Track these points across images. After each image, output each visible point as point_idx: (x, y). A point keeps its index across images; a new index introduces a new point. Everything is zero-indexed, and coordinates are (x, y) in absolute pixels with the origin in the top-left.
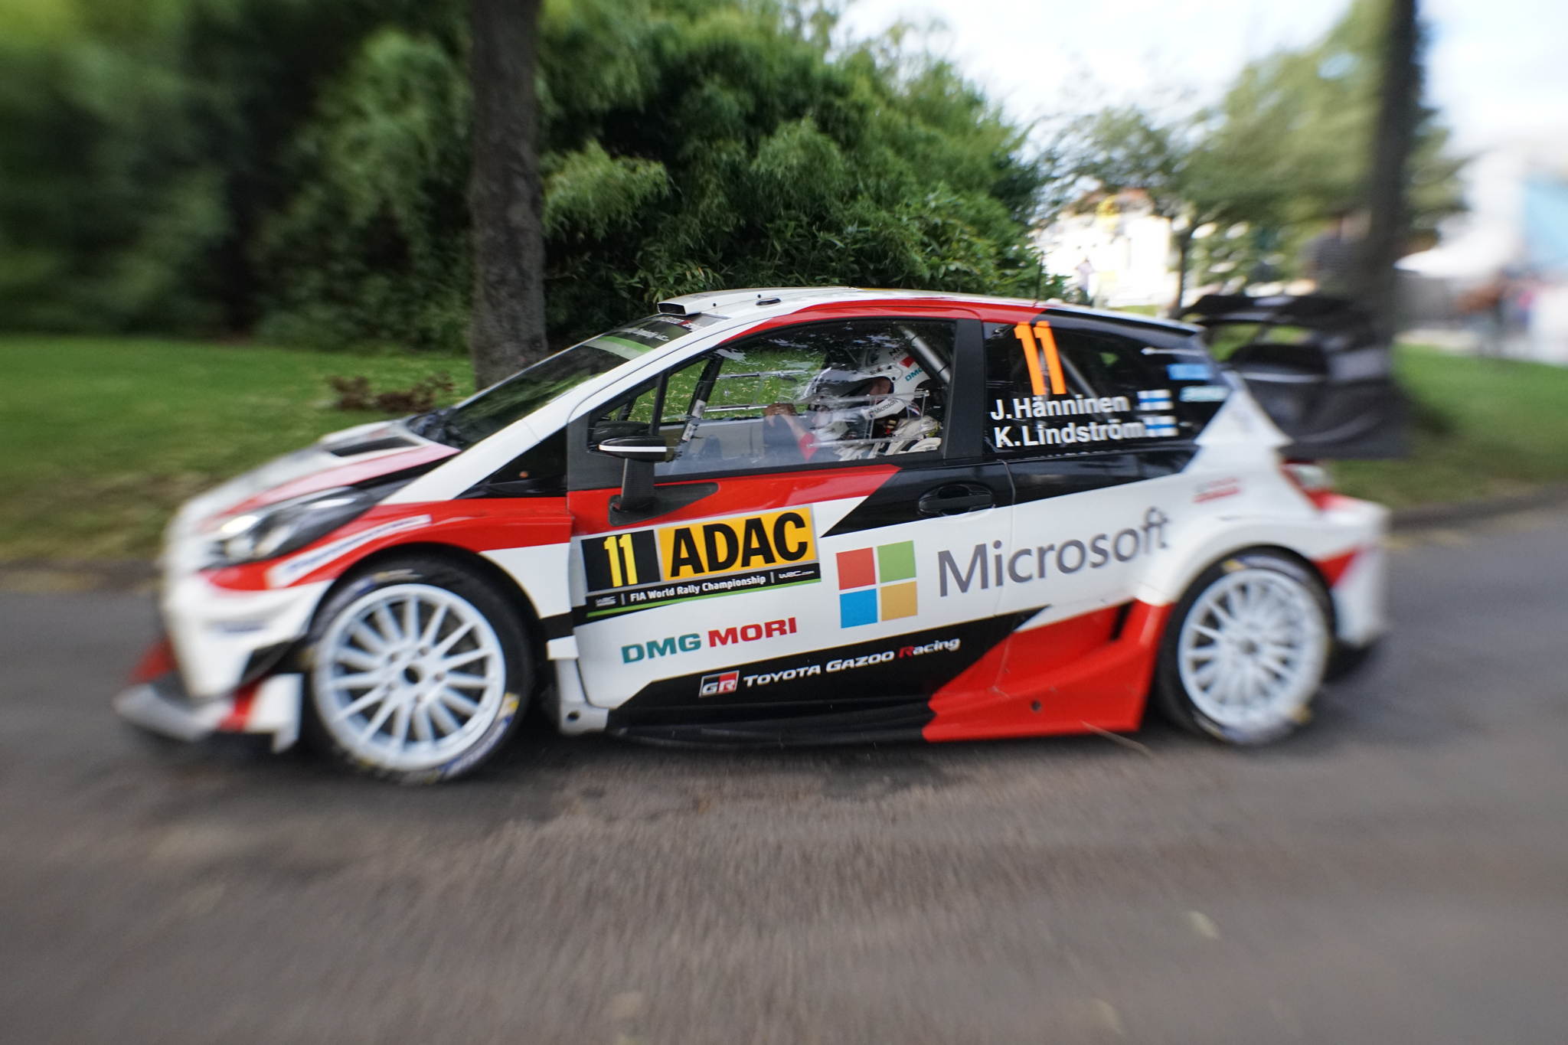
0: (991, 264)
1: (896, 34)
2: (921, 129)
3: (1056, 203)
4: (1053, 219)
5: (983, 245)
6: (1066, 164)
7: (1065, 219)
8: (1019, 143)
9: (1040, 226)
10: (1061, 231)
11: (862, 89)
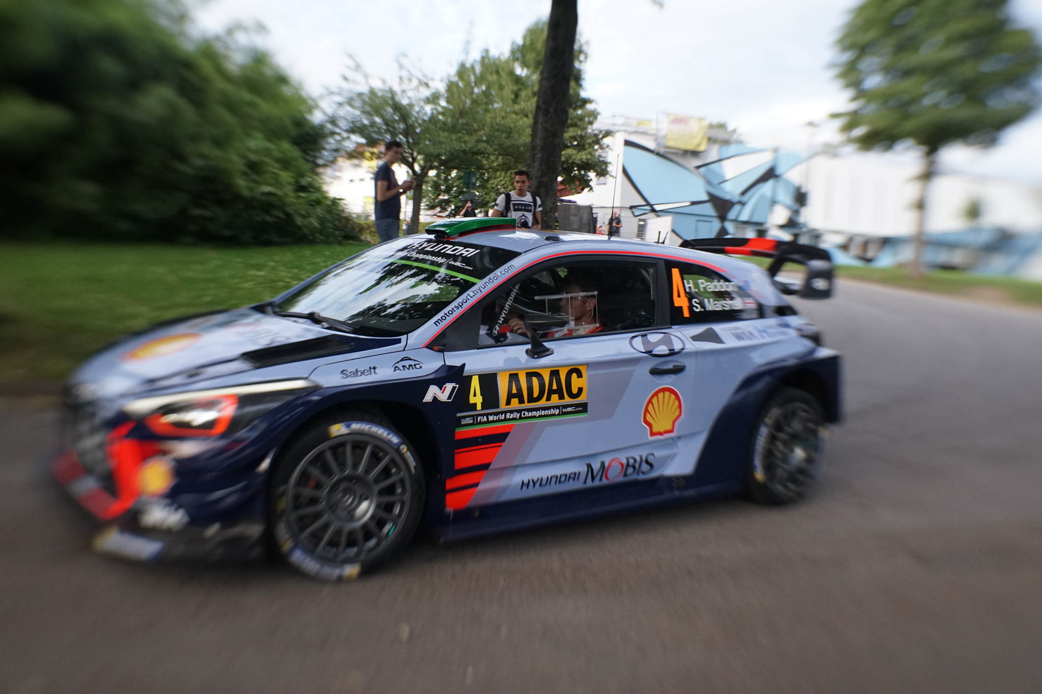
0: (289, 190)
1: (230, 31)
2: (246, 96)
3: (336, 150)
4: (333, 162)
5: (286, 176)
6: (343, 124)
7: (343, 163)
8: (310, 110)
9: (325, 166)
10: (340, 170)
11: (207, 68)
